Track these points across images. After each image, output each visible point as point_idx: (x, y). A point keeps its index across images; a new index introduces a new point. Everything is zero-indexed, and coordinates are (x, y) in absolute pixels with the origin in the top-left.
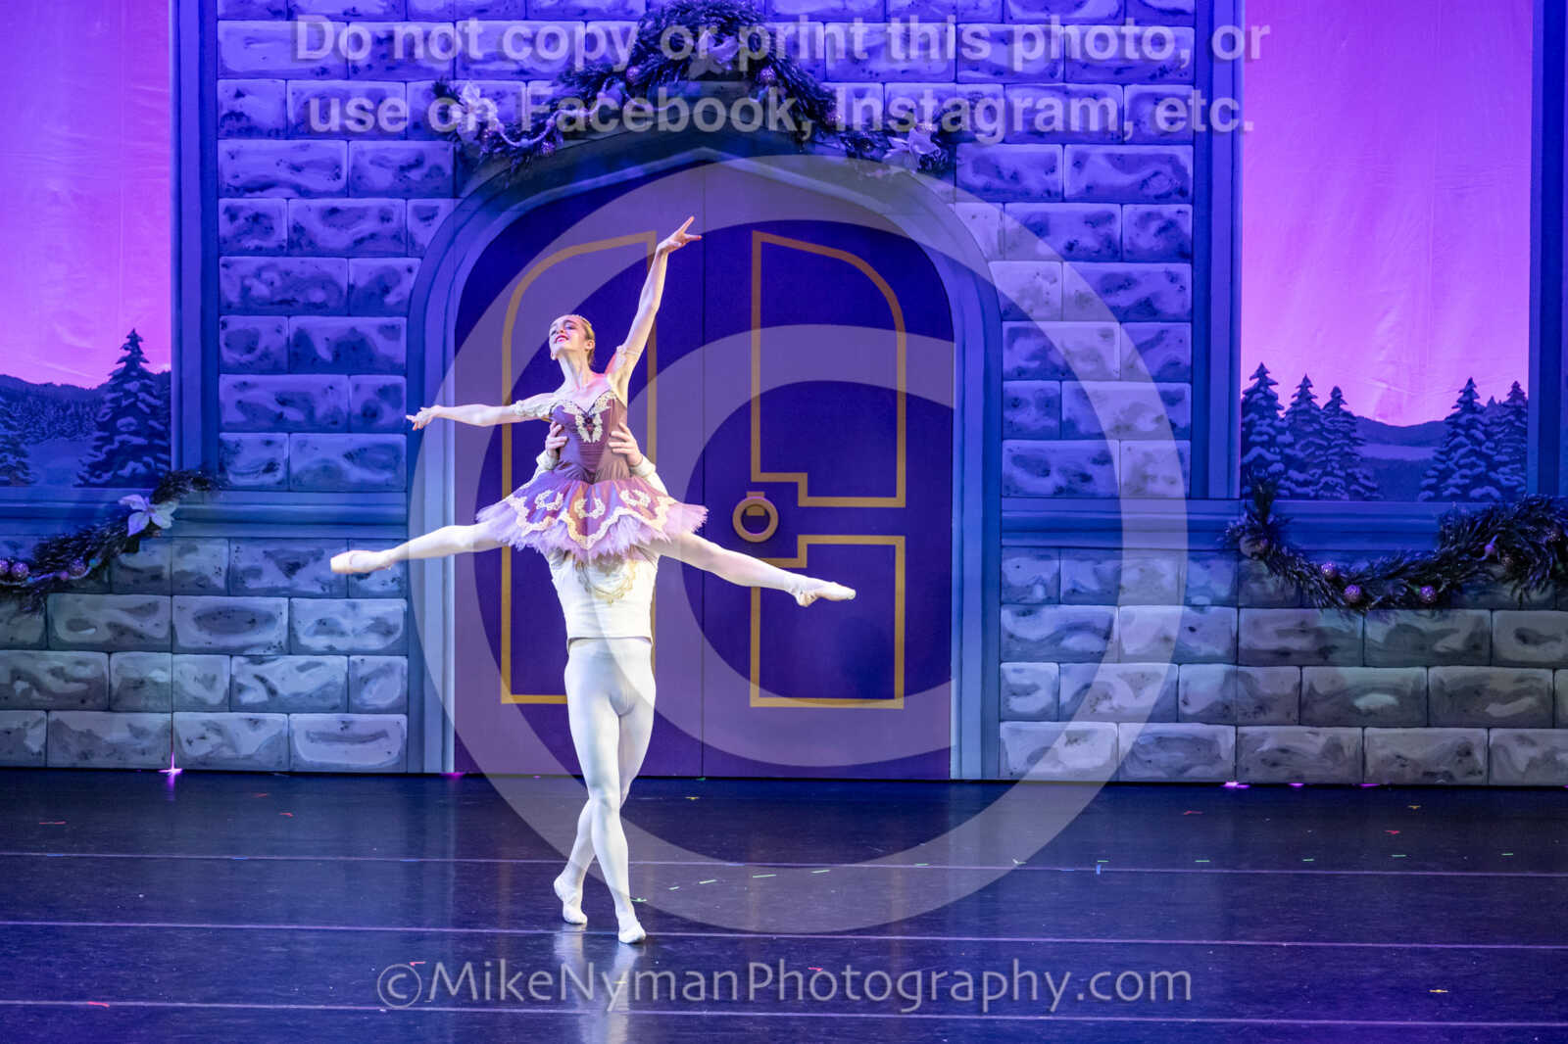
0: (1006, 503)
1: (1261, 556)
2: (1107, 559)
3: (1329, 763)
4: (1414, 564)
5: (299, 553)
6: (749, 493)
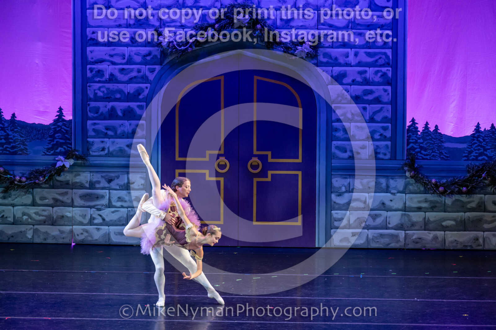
0: (333, 161)
1: (412, 177)
3: (434, 242)
4: (461, 180)
5: (112, 176)
6: (253, 158)
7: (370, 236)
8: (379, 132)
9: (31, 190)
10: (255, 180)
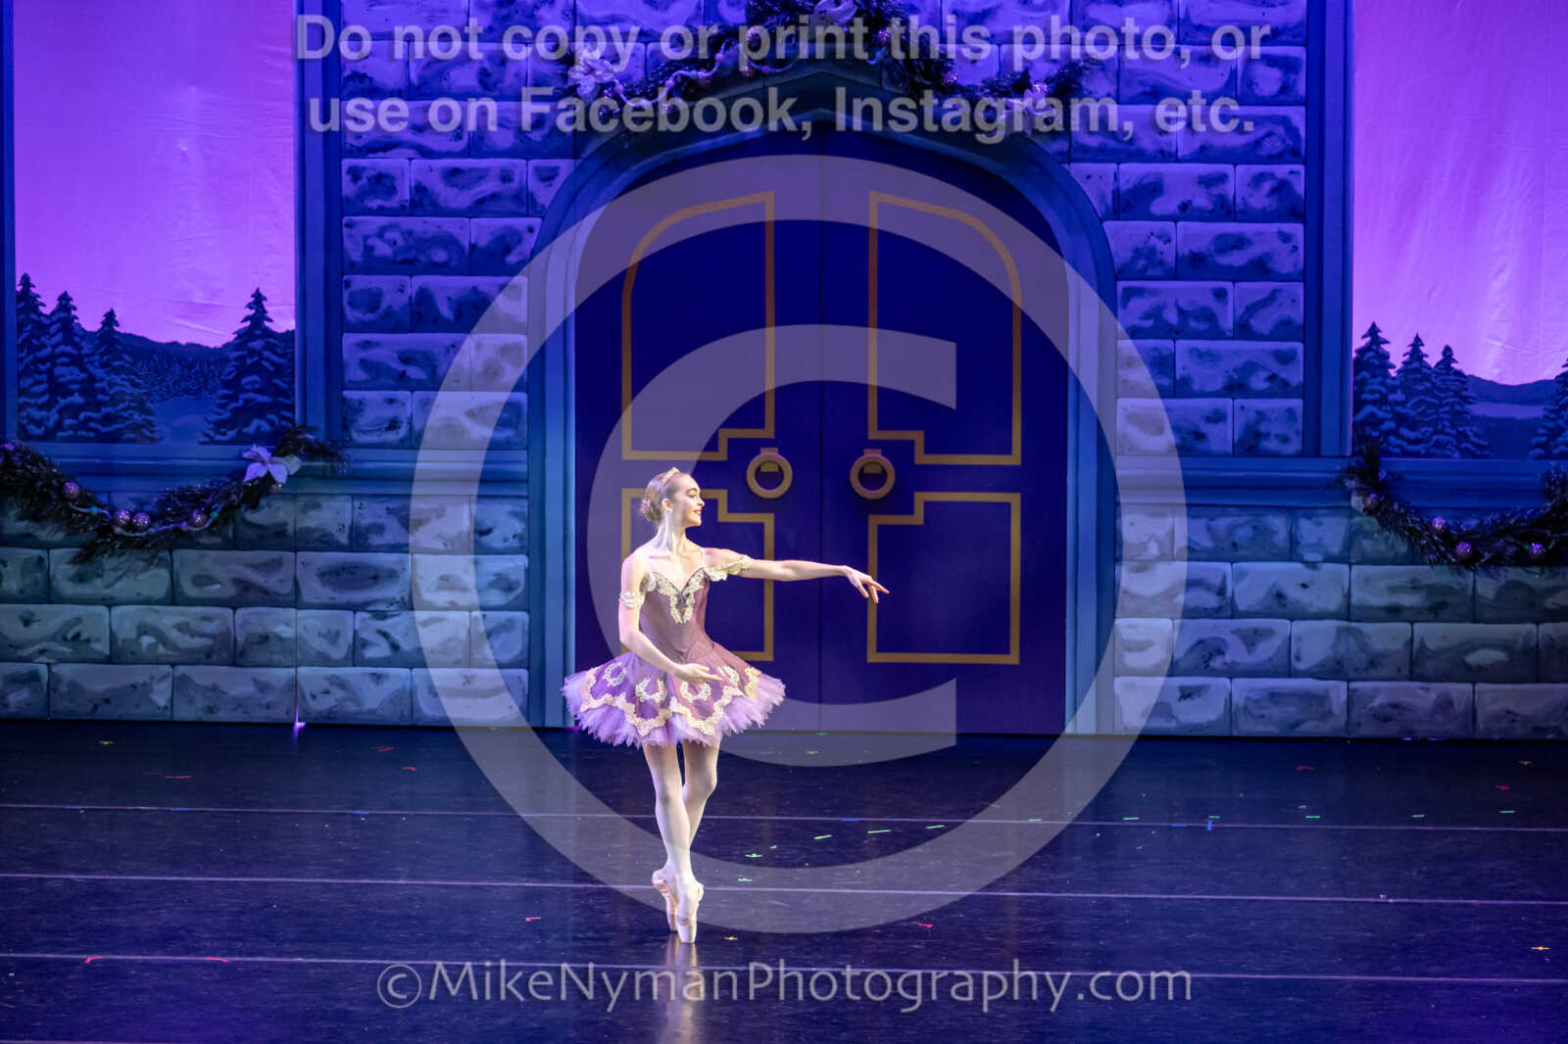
1: (1369, 511)
2: (1219, 516)
3: (1439, 718)
4: (1524, 521)
6: (866, 451)
7: (1238, 699)
8: (1264, 368)
9: (165, 554)
10: (875, 521)
